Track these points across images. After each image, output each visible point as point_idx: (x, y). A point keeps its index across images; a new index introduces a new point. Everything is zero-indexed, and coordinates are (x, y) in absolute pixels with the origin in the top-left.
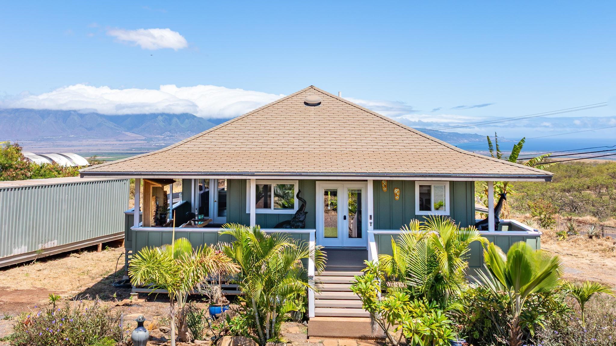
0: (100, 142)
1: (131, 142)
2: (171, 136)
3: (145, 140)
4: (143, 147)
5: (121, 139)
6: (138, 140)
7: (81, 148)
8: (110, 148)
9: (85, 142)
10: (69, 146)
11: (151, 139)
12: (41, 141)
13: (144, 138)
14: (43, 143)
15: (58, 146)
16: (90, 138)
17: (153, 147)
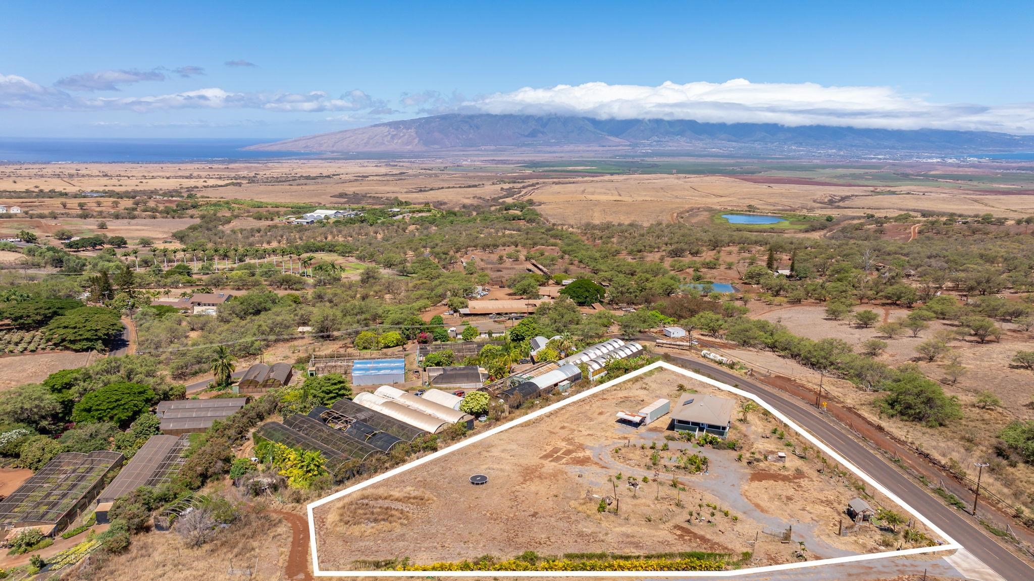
0: (582, 147)
1: (614, 148)
2: (659, 141)
3: (630, 146)
4: (628, 154)
5: (604, 144)
6: (622, 145)
7: (562, 155)
8: (592, 154)
9: (566, 148)
10: (550, 152)
11: (636, 145)
12: (522, 146)
13: (628, 143)
14: (524, 148)
15: (539, 152)
16: (572, 143)
17: (638, 153)
